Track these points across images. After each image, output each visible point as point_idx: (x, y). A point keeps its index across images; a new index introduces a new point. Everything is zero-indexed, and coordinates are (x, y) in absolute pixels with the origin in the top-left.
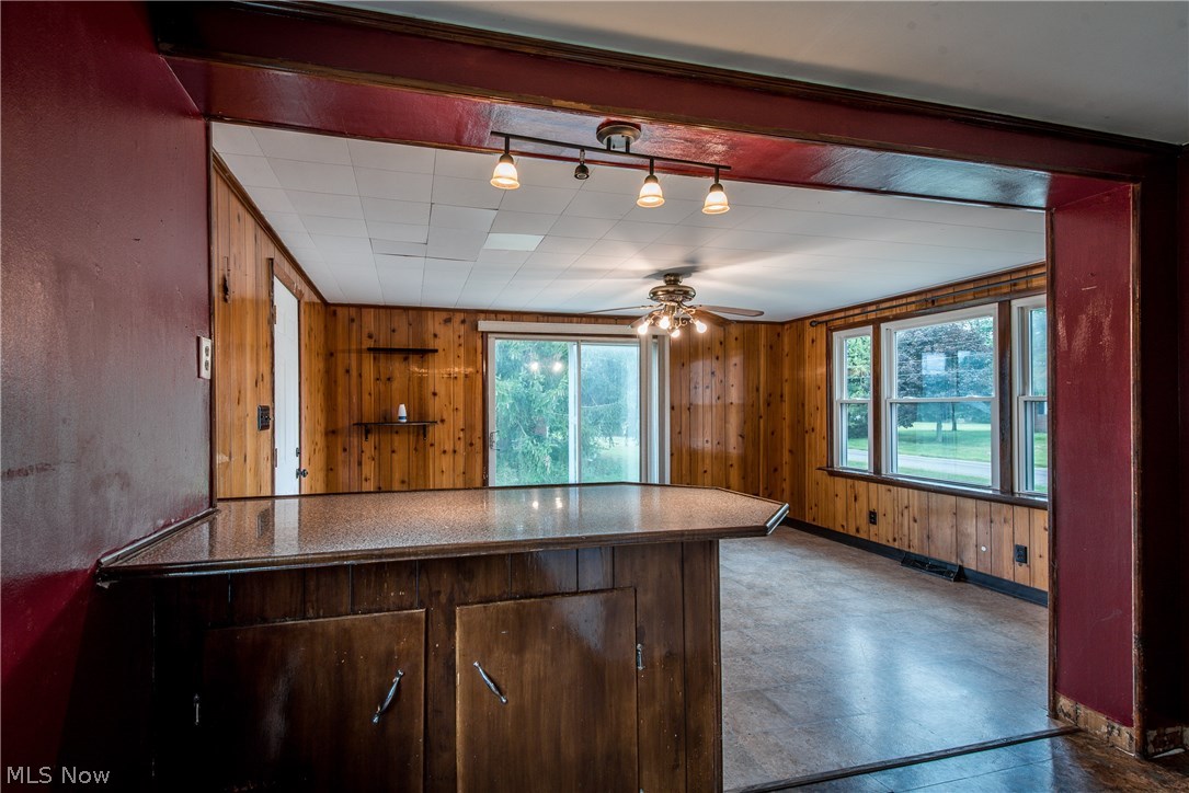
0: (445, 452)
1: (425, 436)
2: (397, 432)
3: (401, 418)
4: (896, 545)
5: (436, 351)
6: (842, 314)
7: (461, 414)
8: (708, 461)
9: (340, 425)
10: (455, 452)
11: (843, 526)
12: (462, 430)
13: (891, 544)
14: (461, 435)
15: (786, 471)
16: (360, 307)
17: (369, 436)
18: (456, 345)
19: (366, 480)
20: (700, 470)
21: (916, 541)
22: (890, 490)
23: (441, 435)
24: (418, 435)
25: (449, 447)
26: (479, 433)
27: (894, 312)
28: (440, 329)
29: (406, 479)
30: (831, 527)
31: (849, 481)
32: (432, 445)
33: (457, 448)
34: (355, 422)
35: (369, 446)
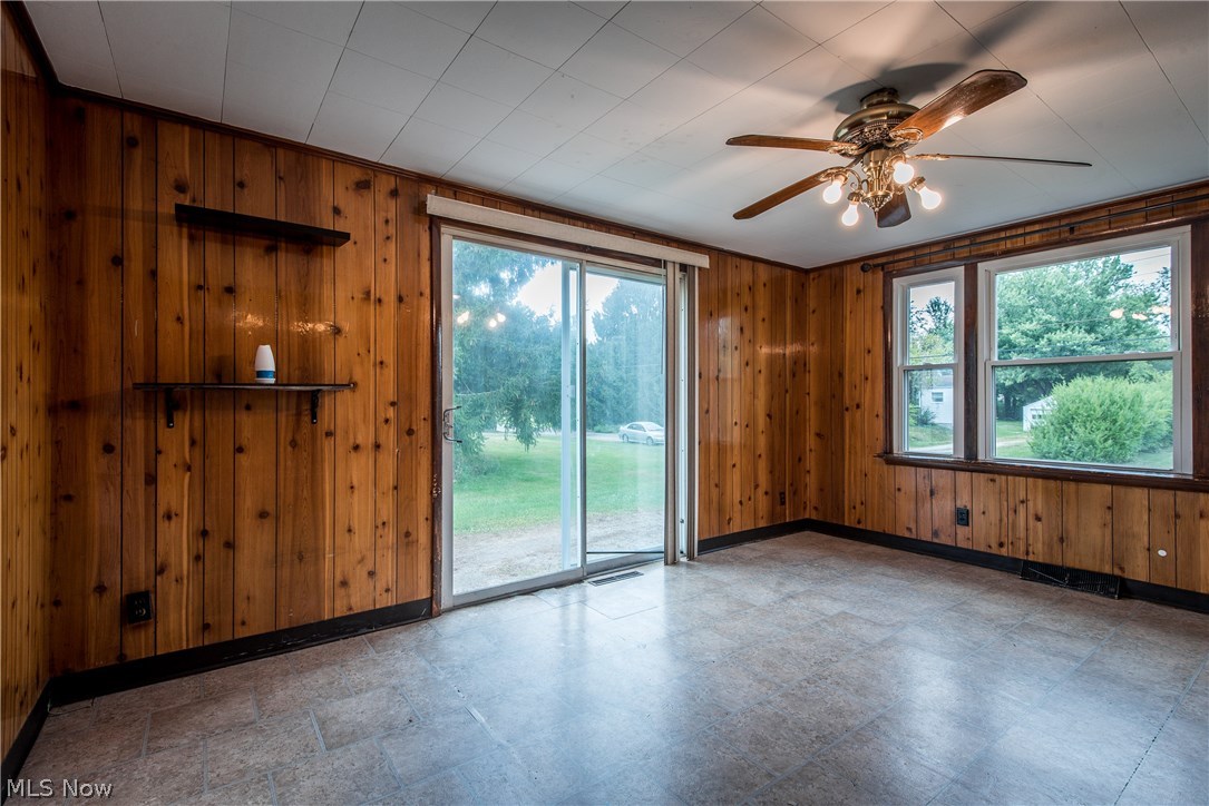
0: (356, 448)
1: (314, 416)
2: (248, 408)
3: (261, 374)
4: (1004, 552)
5: (345, 237)
6: (911, 254)
7: (390, 372)
8: (736, 451)
9: (94, 387)
10: (377, 446)
11: (909, 529)
12: (393, 404)
13: (995, 550)
14: (391, 413)
15: (811, 462)
16: (155, 117)
17: (178, 416)
18: (380, 238)
19: (169, 517)
20: (729, 464)
21: (1040, 546)
22: (993, 480)
23: (350, 415)
24: (299, 414)
25: (365, 437)
26: (424, 410)
27: (1002, 246)
28: (346, 200)
29: (271, 508)
30: (889, 530)
31: (921, 471)
32: (329, 434)
33: (382, 440)
34: (140, 379)
35: (176, 440)
